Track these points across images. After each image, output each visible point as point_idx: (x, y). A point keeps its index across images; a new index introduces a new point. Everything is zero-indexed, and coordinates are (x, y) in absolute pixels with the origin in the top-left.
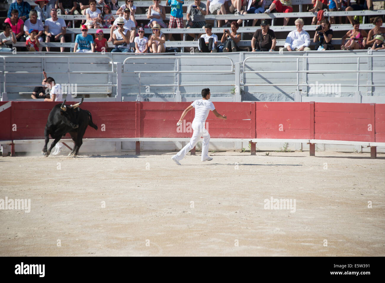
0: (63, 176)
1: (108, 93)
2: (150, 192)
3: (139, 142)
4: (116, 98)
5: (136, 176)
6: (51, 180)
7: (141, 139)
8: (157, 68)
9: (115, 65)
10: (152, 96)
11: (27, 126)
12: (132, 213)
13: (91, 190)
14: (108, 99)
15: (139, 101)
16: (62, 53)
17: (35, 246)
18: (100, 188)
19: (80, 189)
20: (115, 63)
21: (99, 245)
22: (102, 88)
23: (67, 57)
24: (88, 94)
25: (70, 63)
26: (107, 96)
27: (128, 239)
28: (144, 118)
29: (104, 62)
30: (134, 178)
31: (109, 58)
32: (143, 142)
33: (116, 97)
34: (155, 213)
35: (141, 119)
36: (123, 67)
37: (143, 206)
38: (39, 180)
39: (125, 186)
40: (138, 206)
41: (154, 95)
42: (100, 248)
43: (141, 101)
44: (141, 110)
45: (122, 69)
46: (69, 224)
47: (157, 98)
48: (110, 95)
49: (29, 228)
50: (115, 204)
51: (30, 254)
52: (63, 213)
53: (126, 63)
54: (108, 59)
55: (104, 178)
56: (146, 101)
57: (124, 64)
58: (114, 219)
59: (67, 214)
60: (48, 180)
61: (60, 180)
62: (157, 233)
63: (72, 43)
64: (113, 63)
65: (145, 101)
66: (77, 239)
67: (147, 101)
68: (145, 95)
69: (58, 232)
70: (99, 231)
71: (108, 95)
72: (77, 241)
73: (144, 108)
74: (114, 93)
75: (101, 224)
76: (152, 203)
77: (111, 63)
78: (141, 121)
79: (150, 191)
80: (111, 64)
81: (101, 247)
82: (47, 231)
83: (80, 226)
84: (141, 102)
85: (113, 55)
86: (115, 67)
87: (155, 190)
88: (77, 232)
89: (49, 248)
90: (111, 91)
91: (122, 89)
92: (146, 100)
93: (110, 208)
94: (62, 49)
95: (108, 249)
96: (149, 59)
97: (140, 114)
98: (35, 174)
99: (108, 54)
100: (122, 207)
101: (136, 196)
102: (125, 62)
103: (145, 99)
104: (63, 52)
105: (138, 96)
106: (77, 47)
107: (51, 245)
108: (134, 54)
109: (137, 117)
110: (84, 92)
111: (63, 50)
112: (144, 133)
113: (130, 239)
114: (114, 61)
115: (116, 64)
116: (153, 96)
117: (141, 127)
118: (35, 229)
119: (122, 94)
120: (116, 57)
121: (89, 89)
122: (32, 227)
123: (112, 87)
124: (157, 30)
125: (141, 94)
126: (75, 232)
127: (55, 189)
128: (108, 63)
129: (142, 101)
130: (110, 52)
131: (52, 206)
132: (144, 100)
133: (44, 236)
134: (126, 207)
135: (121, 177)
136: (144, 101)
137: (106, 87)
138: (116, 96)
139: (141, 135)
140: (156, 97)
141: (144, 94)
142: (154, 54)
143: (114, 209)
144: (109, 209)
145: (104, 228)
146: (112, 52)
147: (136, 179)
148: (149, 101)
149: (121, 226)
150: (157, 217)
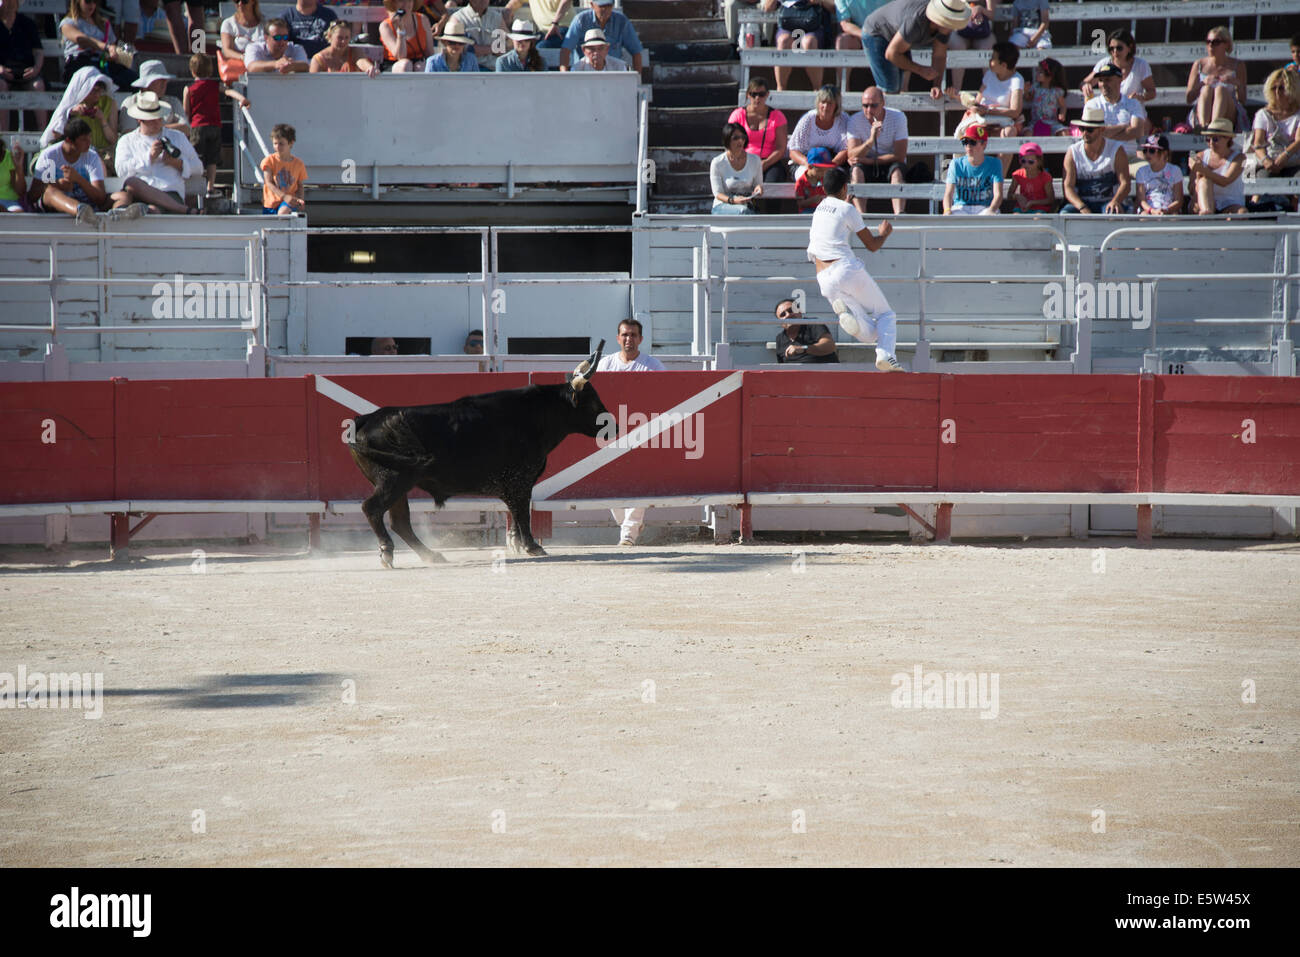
0: (903, 611)
1: (1048, 345)
2: (1189, 670)
3: (1149, 506)
4: (1075, 362)
5: (1138, 617)
6: (864, 621)
7: (1154, 498)
8: (1213, 264)
9: (1072, 257)
10: (1195, 355)
11: (790, 449)
12: (1130, 737)
13: (994, 658)
14: (1049, 367)
15: (1149, 371)
16: (899, 219)
17: (823, 829)
18: (1022, 652)
19: (958, 655)
20: (1075, 248)
21: (1026, 835)
22: (1025, 330)
23: (919, 232)
24: (984, 348)
25: (927, 249)
26: (1048, 357)
27: (1117, 821)
28: (1169, 428)
29: (1038, 245)
30: (1135, 622)
31: (1055, 231)
32: (1163, 506)
33: (1072, 360)
34: (1206, 740)
35: (1155, 433)
36: (1099, 260)
37: (1164, 715)
38: (827, 621)
39: (1102, 650)
40: (1148, 717)
41: (1200, 352)
42: (1028, 846)
43: (1158, 370)
44: (1155, 403)
45: (1097, 266)
46: (924, 763)
47: (1212, 362)
48: (1053, 353)
49: (801, 771)
50: (1072, 707)
51: (809, 851)
52: (906, 729)
53: (1109, 249)
54: (1051, 235)
55: (1032, 622)
56: (1174, 374)
57: (1102, 250)
58: (1070, 754)
59: (918, 732)
60: (857, 622)
61: (891, 622)
62: (1215, 805)
63: (936, 185)
64: (1067, 248)
65: (1171, 371)
66: (952, 814)
67: (1177, 372)
68: (1171, 351)
69: (892, 787)
70: (1020, 790)
71: (1048, 351)
72: (951, 819)
73: (1167, 397)
74: (1069, 347)
75: (1026, 768)
76: (1196, 707)
77: (1060, 247)
78: (1155, 439)
79: (1189, 668)
80: (1061, 252)
81: (1031, 844)
82: (857, 784)
83: (960, 771)
84: (1156, 377)
85: (1068, 222)
86: (1072, 263)
87: (1205, 666)
88: (952, 790)
89: (866, 837)
90: (1059, 336)
91: (1093, 332)
92: (1174, 369)
93: (1054, 718)
94: (896, 206)
95: (1052, 850)
96: (1187, 234)
97: (1154, 414)
98: (816, 600)
99: (1051, 219)
100: (1095, 717)
101: (1141, 682)
102: (1107, 244)
103: (1171, 366)
104: (901, 213)
105: (1147, 357)
106: (951, 196)
107: (871, 827)
108: (1137, 220)
109: (1144, 424)
110: (969, 341)
111: (901, 208)
112: (1167, 477)
113: (1124, 821)
114: (1070, 241)
115: (1076, 252)
116: (1198, 357)
117: (1154, 459)
118: (822, 774)
119: (1092, 348)
120: (1076, 228)
121: (986, 332)
122: (812, 768)
123: (1062, 326)
124: (1215, 139)
125: (1158, 349)
126: (946, 790)
127: (880, 652)
128: (1050, 250)
129: (1160, 373)
130: (1059, 212)
131: (871, 704)
132: (1168, 371)
133: (846, 797)
134: (1109, 718)
135: (1089, 621)
136: (1167, 373)
137: (1040, 327)
138: (1072, 355)
139: (1154, 482)
140: (1209, 360)
141: (1167, 349)
142: (1204, 220)
143: (1069, 722)
144: (1052, 722)
145: (1038, 780)
146: (1063, 214)
147: (1140, 627)
148: (1182, 373)
149: (1095, 778)
150: (1214, 755)
